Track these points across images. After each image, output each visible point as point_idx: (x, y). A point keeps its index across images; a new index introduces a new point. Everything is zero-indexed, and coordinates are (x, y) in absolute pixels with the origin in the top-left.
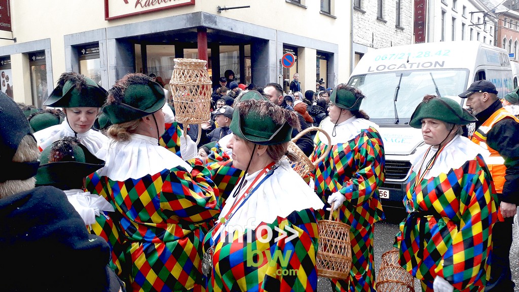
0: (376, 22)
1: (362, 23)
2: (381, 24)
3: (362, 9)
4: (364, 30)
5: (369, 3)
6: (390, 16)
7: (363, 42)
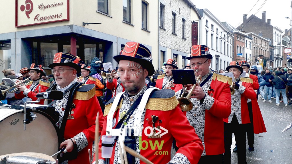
0: (171, 35)
1: (164, 35)
2: (174, 36)
3: (164, 28)
4: (166, 39)
5: (168, 26)
6: (179, 32)
7: (165, 45)
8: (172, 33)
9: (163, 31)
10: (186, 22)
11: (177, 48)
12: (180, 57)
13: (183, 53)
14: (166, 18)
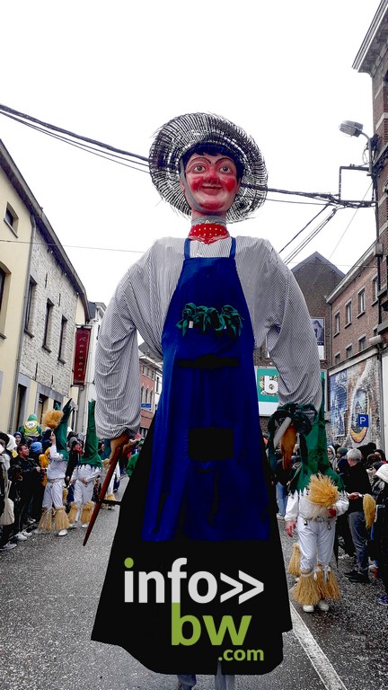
0: (40, 350)
1: (29, 349)
2: (46, 354)
3: (30, 331)
4: (29, 358)
5: (37, 328)
6: (53, 346)
7: (26, 371)
8: (43, 347)
10: (67, 326)
11: (47, 382)
12: (51, 402)
13: (57, 394)
14: (35, 311)
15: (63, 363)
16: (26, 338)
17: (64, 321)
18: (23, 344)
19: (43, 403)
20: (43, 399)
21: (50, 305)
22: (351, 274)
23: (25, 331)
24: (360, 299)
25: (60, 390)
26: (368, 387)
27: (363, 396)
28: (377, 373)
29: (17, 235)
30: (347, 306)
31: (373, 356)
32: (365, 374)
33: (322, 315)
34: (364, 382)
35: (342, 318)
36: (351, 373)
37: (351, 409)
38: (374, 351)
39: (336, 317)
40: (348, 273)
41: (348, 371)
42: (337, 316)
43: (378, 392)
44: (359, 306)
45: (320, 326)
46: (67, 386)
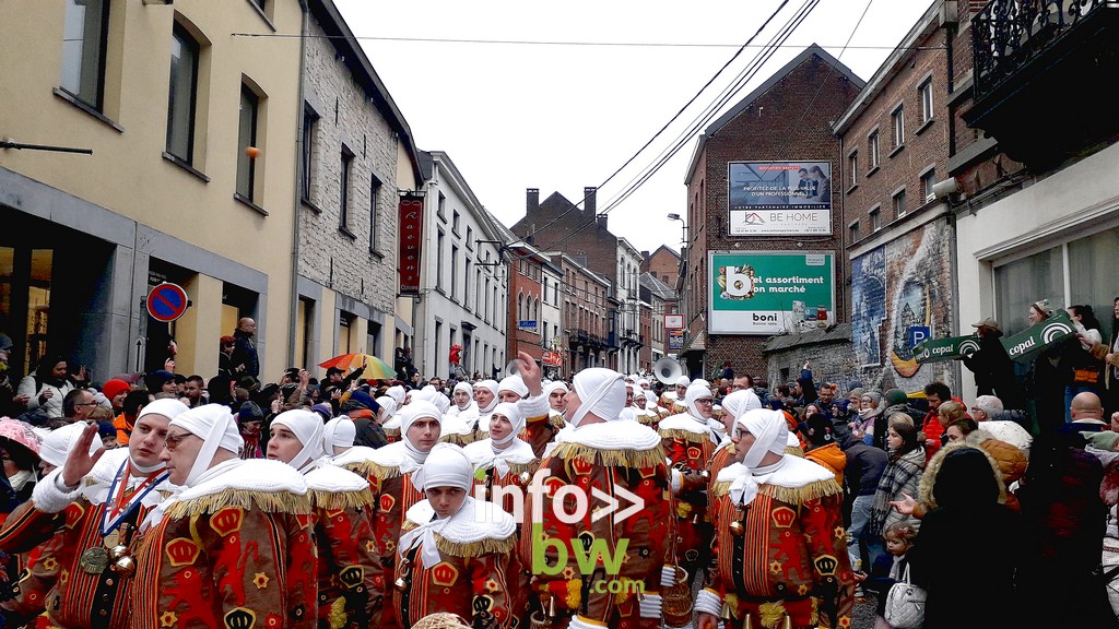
0: (337, 236)
1: (313, 233)
2: (346, 242)
3: (313, 203)
4: (317, 249)
5: (327, 195)
6: (360, 227)
7: (314, 274)
8: (340, 230)
9: (309, 215)
10: (382, 193)
11: (353, 289)
12: (362, 325)
13: (372, 309)
14: (321, 166)
15: (380, 257)
16: (306, 215)
17: (376, 184)
18: (302, 225)
19: (349, 326)
20: (348, 319)
21: (347, 157)
22: (879, 79)
23: (303, 202)
24: (893, 123)
25: (377, 303)
26: (928, 277)
27: (917, 294)
28: (946, 250)
29: (275, 25)
30: (871, 138)
31: (937, 218)
32: (921, 253)
33: (826, 156)
34: (920, 266)
35: (862, 159)
36: (892, 254)
37: (894, 316)
38: (940, 209)
39: (851, 158)
40: (873, 78)
41: (887, 250)
42: (853, 156)
43: (947, 284)
44: (893, 137)
45: (823, 176)
46: (391, 295)
